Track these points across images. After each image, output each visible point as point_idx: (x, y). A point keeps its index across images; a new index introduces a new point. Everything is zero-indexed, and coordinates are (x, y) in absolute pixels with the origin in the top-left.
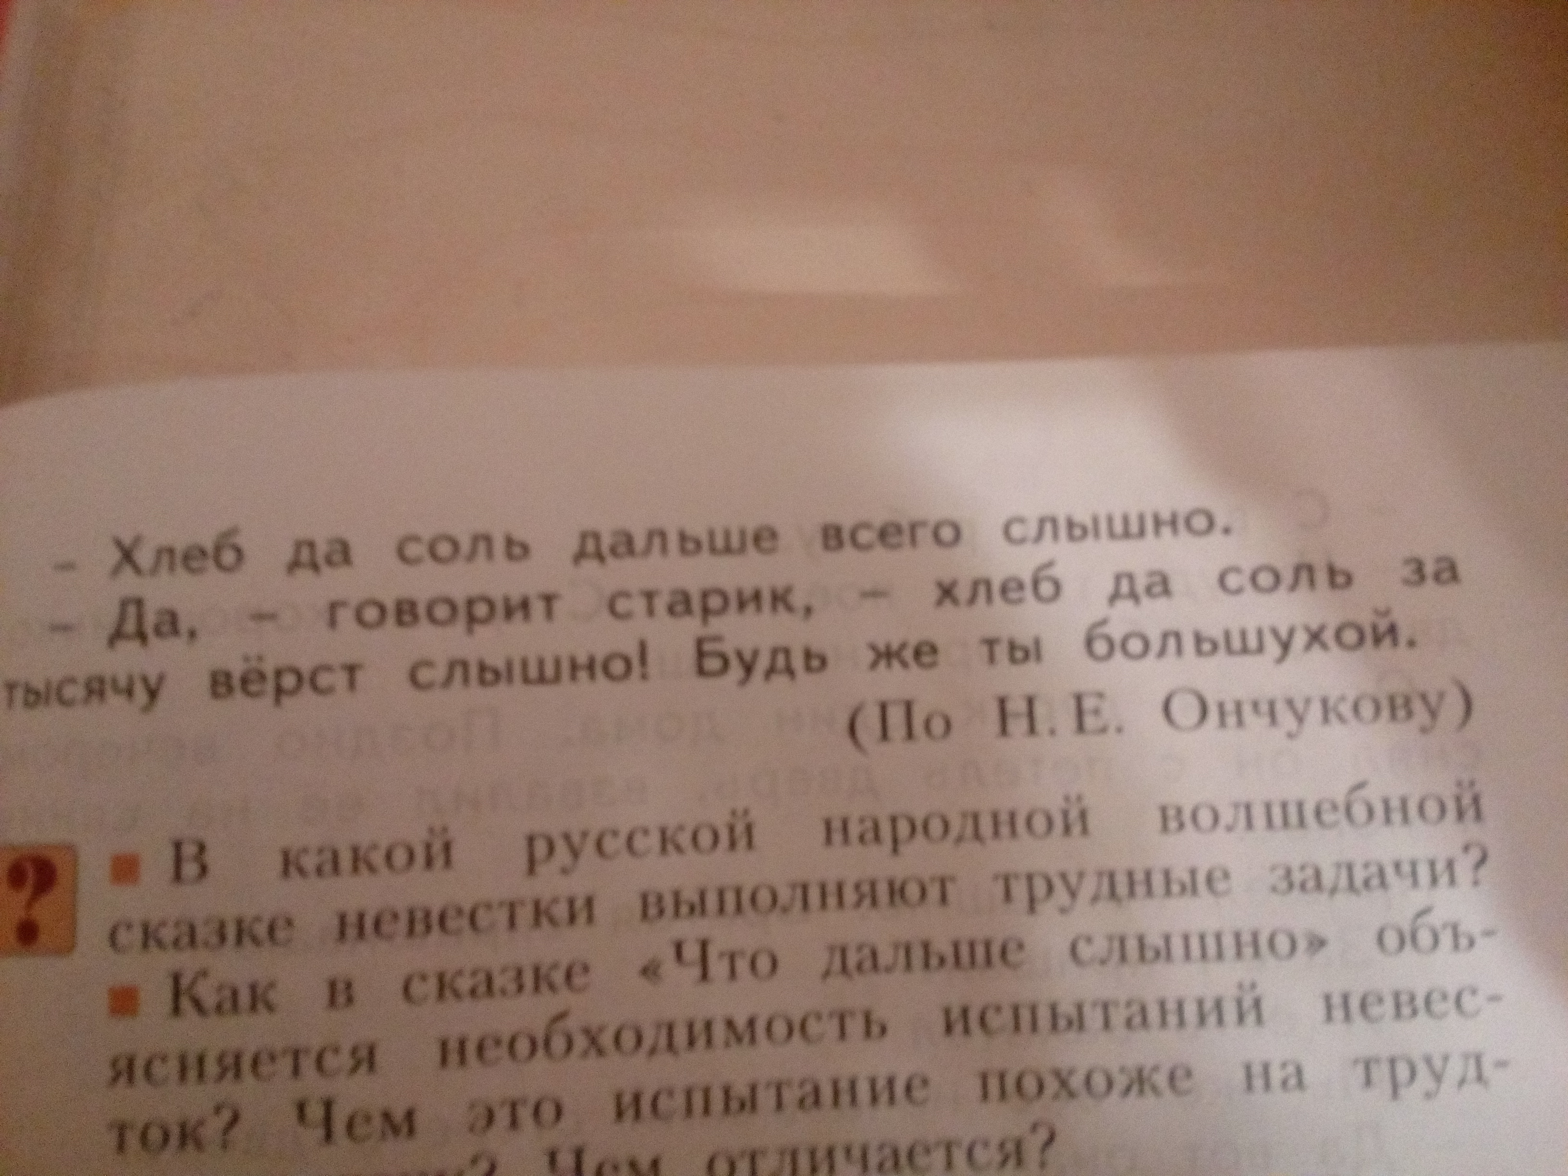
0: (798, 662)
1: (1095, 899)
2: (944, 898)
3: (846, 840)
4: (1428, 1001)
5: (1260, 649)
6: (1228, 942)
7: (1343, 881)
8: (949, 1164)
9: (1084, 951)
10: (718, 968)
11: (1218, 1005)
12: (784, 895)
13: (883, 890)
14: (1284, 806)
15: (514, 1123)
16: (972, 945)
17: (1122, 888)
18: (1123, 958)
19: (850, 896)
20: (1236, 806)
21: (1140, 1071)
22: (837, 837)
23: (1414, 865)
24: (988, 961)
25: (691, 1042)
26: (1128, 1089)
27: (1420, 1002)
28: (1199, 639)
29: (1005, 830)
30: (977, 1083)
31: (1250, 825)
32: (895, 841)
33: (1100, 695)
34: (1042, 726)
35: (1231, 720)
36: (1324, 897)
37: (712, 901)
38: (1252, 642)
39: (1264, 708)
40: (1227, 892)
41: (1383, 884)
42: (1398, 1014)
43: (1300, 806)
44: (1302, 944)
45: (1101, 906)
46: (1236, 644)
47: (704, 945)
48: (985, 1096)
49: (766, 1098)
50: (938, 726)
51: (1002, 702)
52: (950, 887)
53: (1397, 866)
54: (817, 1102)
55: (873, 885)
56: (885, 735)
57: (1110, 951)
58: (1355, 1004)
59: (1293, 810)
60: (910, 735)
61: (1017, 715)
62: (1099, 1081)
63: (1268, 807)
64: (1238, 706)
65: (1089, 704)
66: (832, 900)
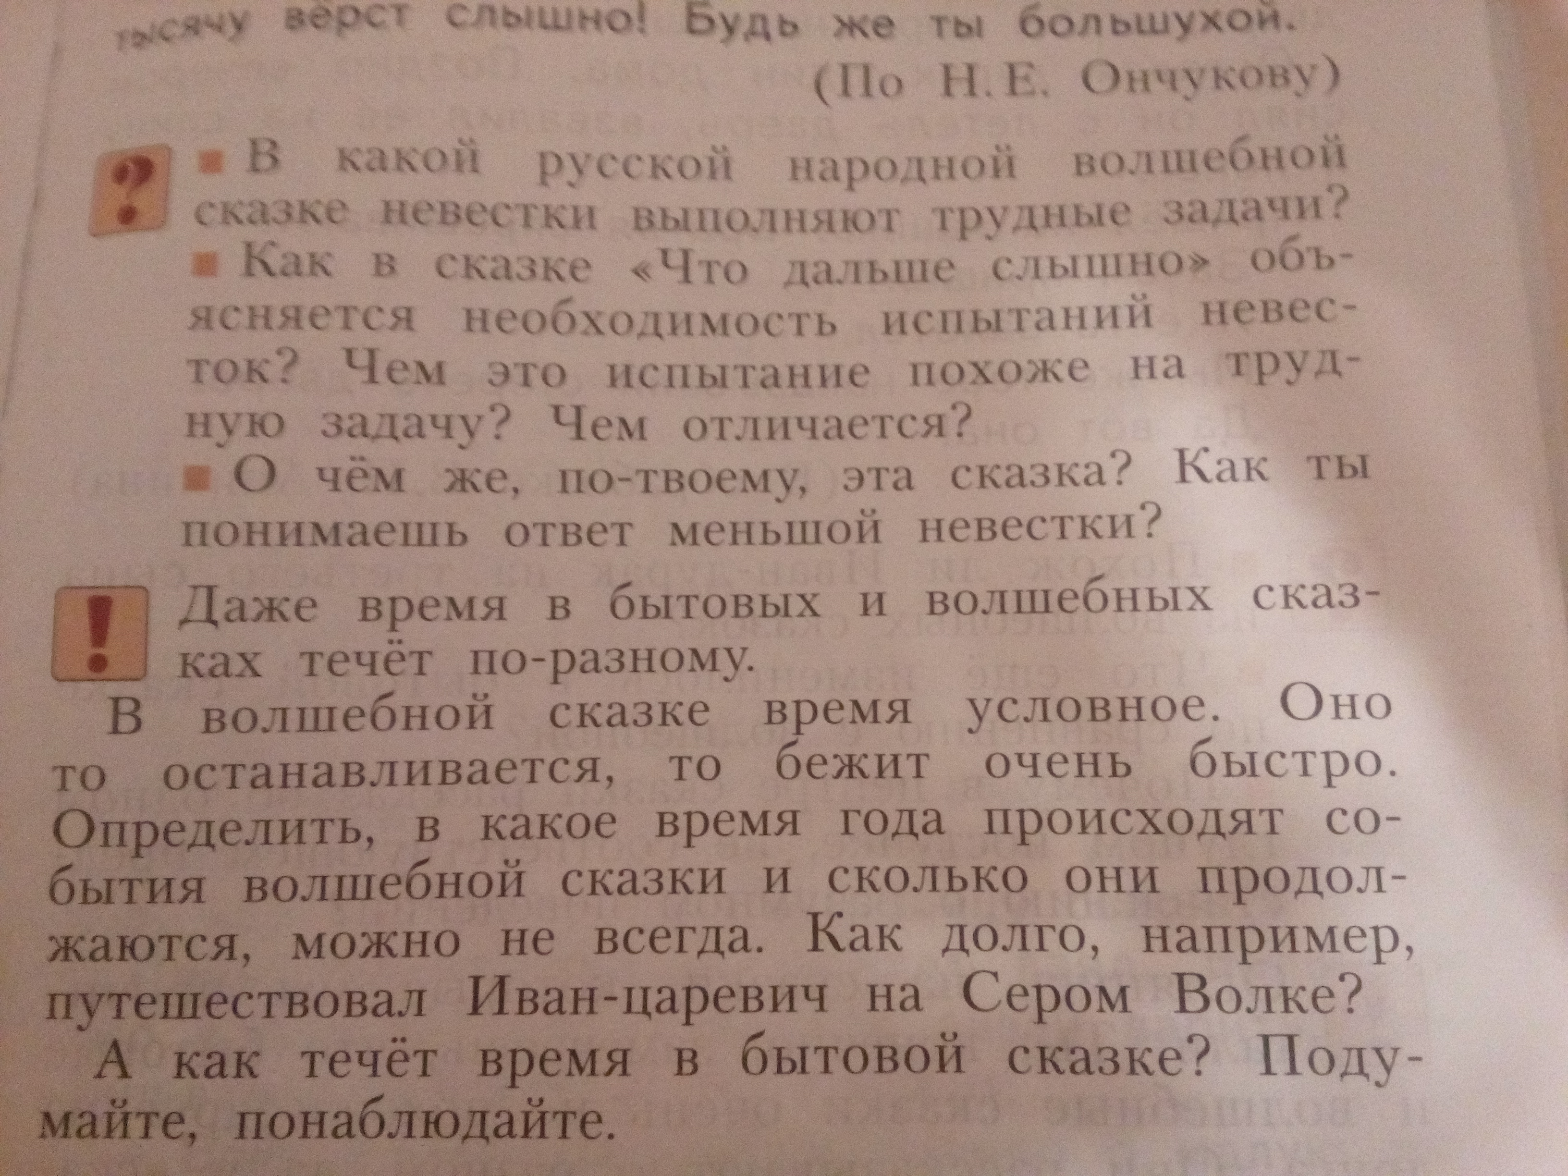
0: (774, 29)
1: (1016, 228)
2: (889, 228)
3: (809, 177)
4: (1292, 309)
5: (1166, 29)
6: (1126, 262)
7: (1226, 215)
8: (883, 435)
9: (1005, 270)
10: (698, 273)
11: (1114, 311)
12: (755, 218)
13: (838, 218)
14: (1179, 154)
15: (526, 383)
16: (911, 264)
17: (1039, 221)
18: (1037, 275)
19: (810, 222)
20: (1139, 154)
21: (1044, 363)
22: (802, 174)
23: (1285, 201)
24: (924, 278)
25: (674, 330)
26: (1034, 377)
27: (1285, 310)
28: (1115, 21)
29: (944, 173)
30: (910, 371)
31: (1150, 170)
32: (851, 179)
33: (1031, 65)
34: (979, 90)
35: (1139, 86)
36: (1208, 227)
37: (694, 218)
38: (1159, 25)
39: (1166, 77)
40: (1128, 223)
41: (1259, 217)
42: (1266, 319)
43: (1192, 154)
44: (1188, 263)
45: (1021, 233)
46: (1146, 25)
47: (686, 253)
48: (915, 382)
49: (734, 378)
50: (892, 87)
51: (947, 68)
52: (895, 217)
53: (1271, 203)
54: (777, 384)
55: (830, 213)
56: (846, 92)
57: (1026, 269)
58: (1229, 311)
59: (1186, 158)
60: (867, 92)
61: (959, 79)
62: (1010, 370)
63: (1165, 155)
64: (1145, 75)
65: (1020, 72)
66: (795, 226)
